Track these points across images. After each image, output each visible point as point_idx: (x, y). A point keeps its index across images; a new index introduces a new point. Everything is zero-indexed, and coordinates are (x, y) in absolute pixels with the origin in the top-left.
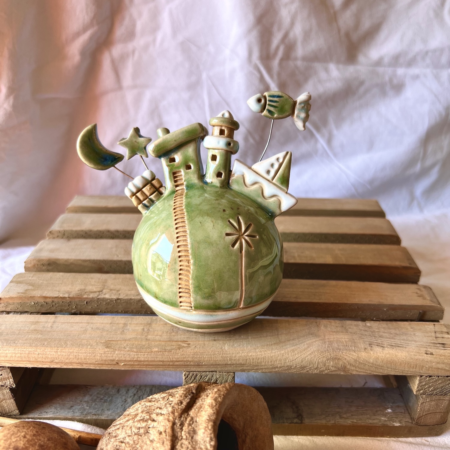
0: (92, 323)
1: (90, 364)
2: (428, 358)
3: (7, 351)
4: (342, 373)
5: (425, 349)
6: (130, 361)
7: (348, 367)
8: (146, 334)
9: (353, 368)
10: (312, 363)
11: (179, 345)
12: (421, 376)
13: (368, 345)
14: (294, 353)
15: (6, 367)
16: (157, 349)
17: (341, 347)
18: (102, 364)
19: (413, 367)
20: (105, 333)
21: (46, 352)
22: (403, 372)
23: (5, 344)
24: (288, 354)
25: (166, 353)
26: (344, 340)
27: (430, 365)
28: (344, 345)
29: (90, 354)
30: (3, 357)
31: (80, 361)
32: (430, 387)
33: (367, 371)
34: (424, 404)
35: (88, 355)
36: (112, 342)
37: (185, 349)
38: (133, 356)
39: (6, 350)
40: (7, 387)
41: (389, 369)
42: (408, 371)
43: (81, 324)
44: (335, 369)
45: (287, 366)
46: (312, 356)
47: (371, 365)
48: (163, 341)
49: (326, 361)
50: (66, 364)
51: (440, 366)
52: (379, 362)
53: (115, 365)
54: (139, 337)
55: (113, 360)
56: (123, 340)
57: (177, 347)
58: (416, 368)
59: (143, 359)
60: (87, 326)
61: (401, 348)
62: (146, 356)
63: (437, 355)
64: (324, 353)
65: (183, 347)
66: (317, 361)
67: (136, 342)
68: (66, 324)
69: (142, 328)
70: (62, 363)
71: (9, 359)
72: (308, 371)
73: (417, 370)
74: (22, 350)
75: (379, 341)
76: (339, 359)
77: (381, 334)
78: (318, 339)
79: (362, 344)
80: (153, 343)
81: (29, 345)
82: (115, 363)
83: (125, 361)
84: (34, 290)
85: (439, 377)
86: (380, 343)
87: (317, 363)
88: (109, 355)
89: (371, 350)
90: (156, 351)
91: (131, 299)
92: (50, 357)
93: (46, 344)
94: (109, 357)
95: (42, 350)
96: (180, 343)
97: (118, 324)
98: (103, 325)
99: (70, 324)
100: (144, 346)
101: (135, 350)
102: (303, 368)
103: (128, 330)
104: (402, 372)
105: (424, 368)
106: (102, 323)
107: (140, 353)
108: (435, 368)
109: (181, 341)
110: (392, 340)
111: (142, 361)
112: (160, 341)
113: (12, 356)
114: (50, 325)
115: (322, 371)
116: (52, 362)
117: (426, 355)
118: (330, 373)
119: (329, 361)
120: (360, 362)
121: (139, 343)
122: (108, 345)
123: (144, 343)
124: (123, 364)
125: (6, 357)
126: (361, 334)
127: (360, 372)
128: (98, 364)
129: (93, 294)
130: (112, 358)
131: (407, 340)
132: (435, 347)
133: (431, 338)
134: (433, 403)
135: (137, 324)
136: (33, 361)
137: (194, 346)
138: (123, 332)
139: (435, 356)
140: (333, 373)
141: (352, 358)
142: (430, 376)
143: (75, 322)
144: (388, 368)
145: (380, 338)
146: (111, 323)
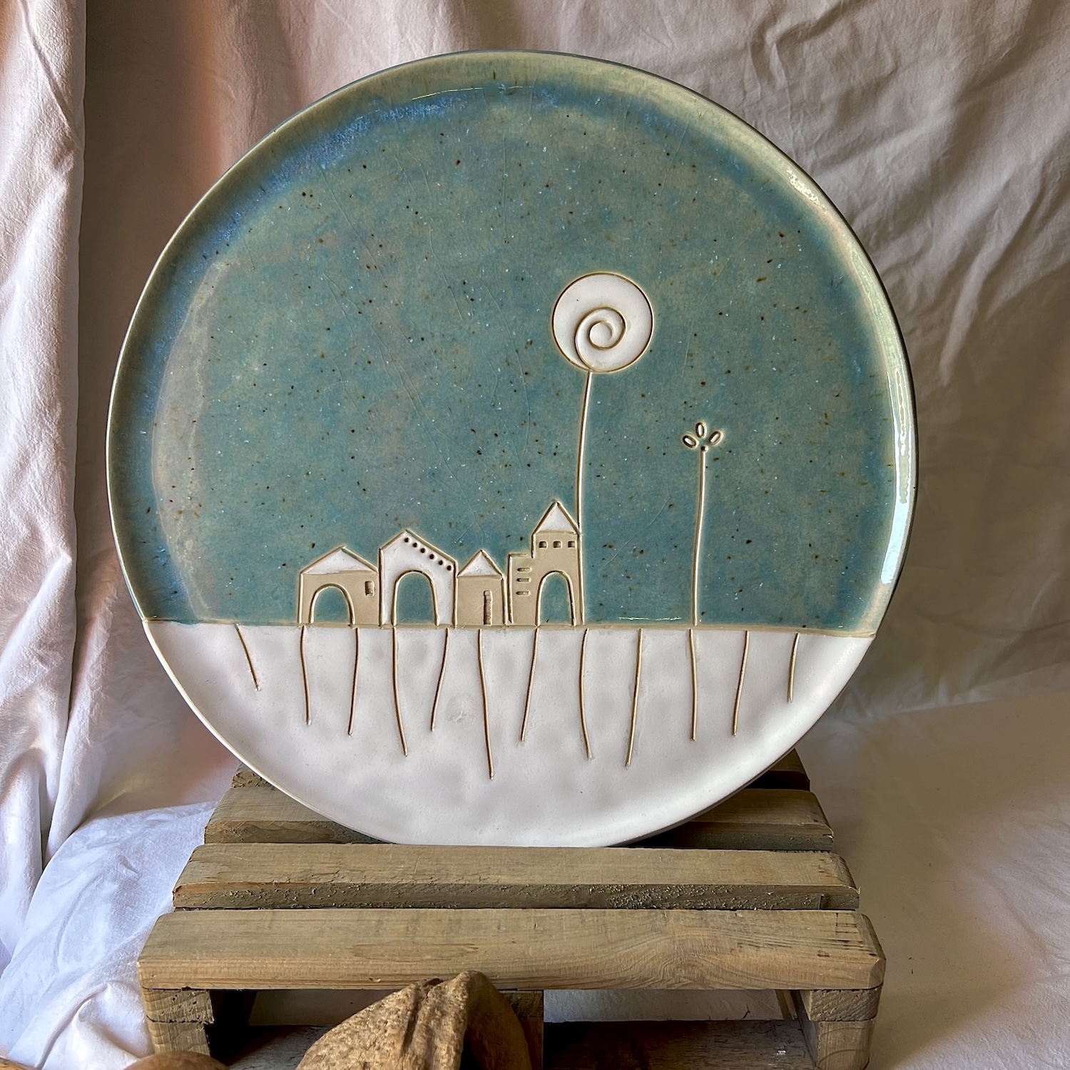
0: (330, 921)
1: (332, 981)
2: (824, 962)
3: (209, 965)
4: (700, 988)
5: (820, 949)
6: (390, 975)
7: (708, 977)
8: (412, 935)
9: (715, 979)
10: (656, 973)
11: (462, 950)
12: (816, 990)
13: (736, 945)
14: (629, 959)
15: (203, 990)
16: (429, 957)
17: (697, 949)
18: (349, 982)
19: (802, 976)
20: (351, 935)
21: (266, 964)
22: (789, 984)
23: (204, 954)
24: (620, 960)
25: (444, 963)
26: (701, 938)
27: (825, 973)
28: (702, 946)
29: (332, 967)
30: (202, 973)
31: (316, 977)
32: (829, 1008)
33: (735, 985)
34: (826, 1036)
35: (329, 967)
36: (363, 948)
37: (470, 955)
38: (395, 968)
39: (206, 963)
40: (200, 1023)
41: (767, 980)
42: (795, 983)
43: (314, 922)
44: (689, 982)
45: (620, 978)
46: (655, 962)
47: (740, 973)
48: (438, 945)
49: (676, 970)
50: (295, 982)
51: (840, 974)
52: (751, 969)
53: (367, 982)
54: (402, 939)
55: (365, 975)
56: (379, 945)
57: (460, 952)
58: (805, 978)
59: (409, 972)
60: (323, 925)
61: (784, 949)
62: (413, 967)
63: (833, 957)
64: (672, 956)
65: (468, 952)
66: (662, 969)
67: (399, 948)
68: (291, 923)
69: (405, 926)
70: (289, 981)
71: (210, 977)
72: (650, 986)
73: (808, 980)
74: (231, 961)
75: (753, 939)
76: (694, 965)
77: (757, 928)
78: (664, 938)
79: (727, 943)
80: (423, 948)
81: (240, 954)
82: (367, 979)
83: (383, 975)
84: (232, 872)
85: (840, 990)
86: (755, 941)
87: (662, 972)
88: (360, 967)
89: (740, 951)
90: (429, 960)
91: (384, 885)
92: (271, 971)
93: (265, 952)
94: (360, 969)
95: (260, 962)
96: (462, 947)
97: (368, 920)
98: (346, 923)
99: (297, 923)
100: (411, 952)
101: (398, 958)
102: (644, 980)
103: (385, 929)
104: (787, 985)
105: (818, 977)
106: (345, 921)
107: (405, 963)
108: (832, 977)
109: (464, 945)
110: (772, 937)
111: (408, 975)
112: (433, 945)
113: (214, 973)
114: (267, 924)
115: (671, 985)
116: (273, 980)
117: (818, 957)
118: (683, 988)
119: (679, 969)
120: (723, 970)
121: (403, 948)
122: (357, 952)
123: (410, 948)
124: (379, 980)
125: (206, 973)
126: (728, 929)
127: (726, 985)
128: (343, 982)
129: (324, 876)
130: (363, 972)
131: (793, 937)
132: (833, 946)
133: (829, 933)
134: (838, 1035)
135: (397, 921)
136: (245, 980)
137: (483, 952)
138: (377, 934)
139: (831, 959)
140: (687, 988)
141: (712, 963)
142: (828, 991)
143: (304, 919)
144: (765, 978)
145: (755, 934)
146: (358, 921)
